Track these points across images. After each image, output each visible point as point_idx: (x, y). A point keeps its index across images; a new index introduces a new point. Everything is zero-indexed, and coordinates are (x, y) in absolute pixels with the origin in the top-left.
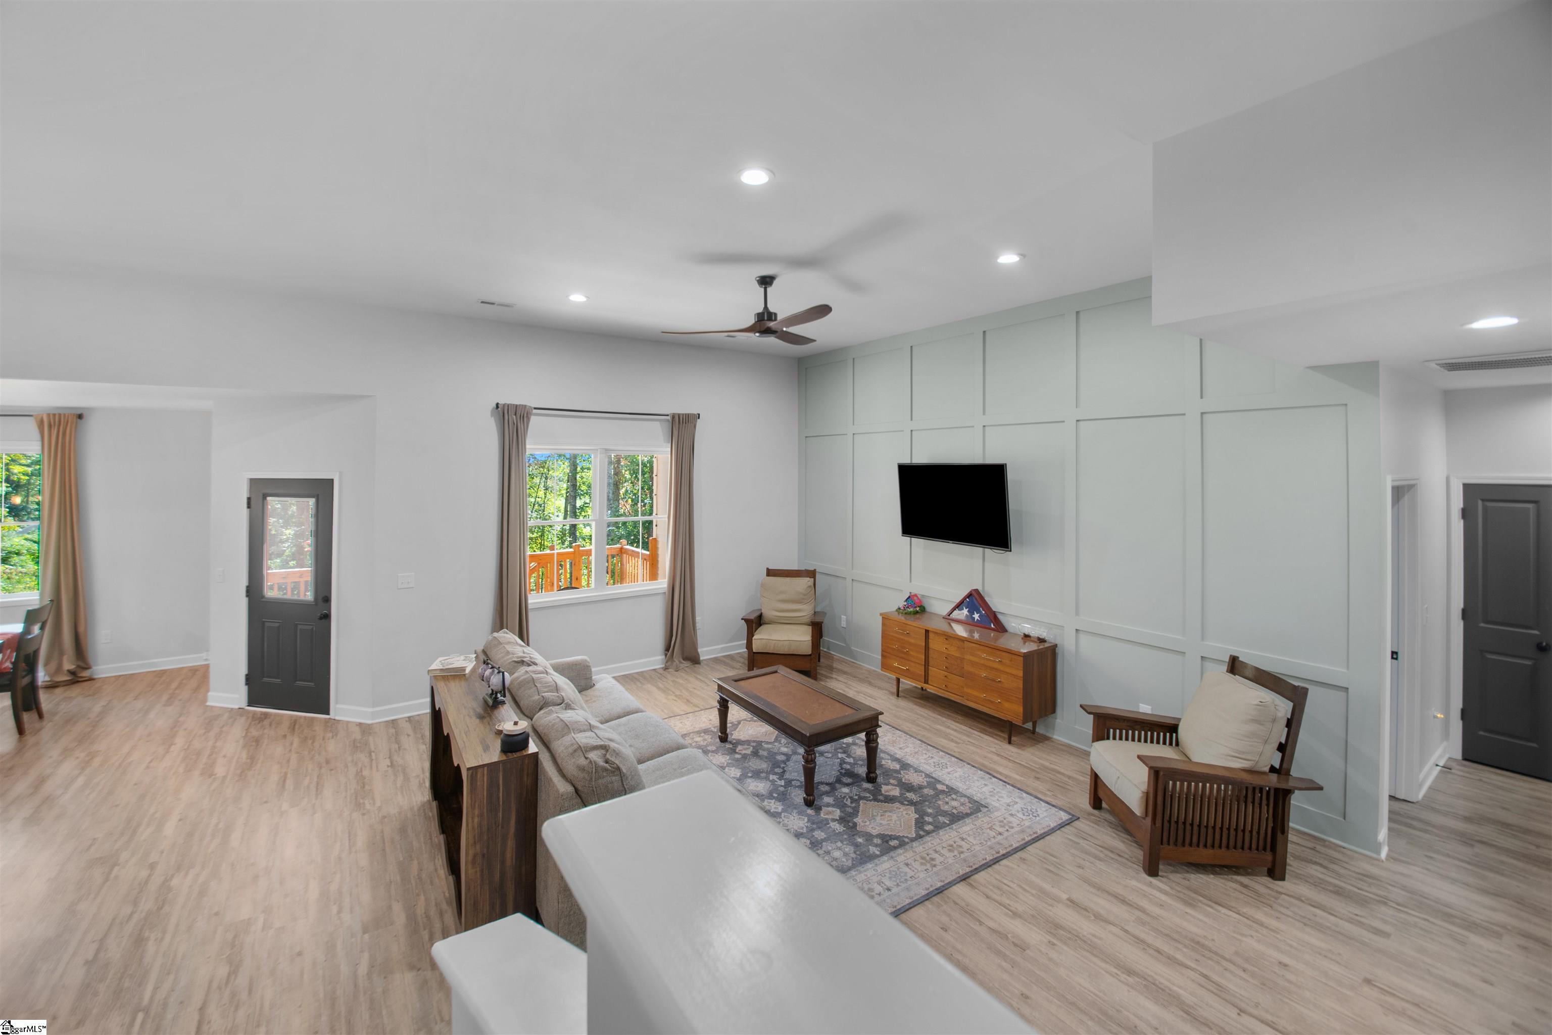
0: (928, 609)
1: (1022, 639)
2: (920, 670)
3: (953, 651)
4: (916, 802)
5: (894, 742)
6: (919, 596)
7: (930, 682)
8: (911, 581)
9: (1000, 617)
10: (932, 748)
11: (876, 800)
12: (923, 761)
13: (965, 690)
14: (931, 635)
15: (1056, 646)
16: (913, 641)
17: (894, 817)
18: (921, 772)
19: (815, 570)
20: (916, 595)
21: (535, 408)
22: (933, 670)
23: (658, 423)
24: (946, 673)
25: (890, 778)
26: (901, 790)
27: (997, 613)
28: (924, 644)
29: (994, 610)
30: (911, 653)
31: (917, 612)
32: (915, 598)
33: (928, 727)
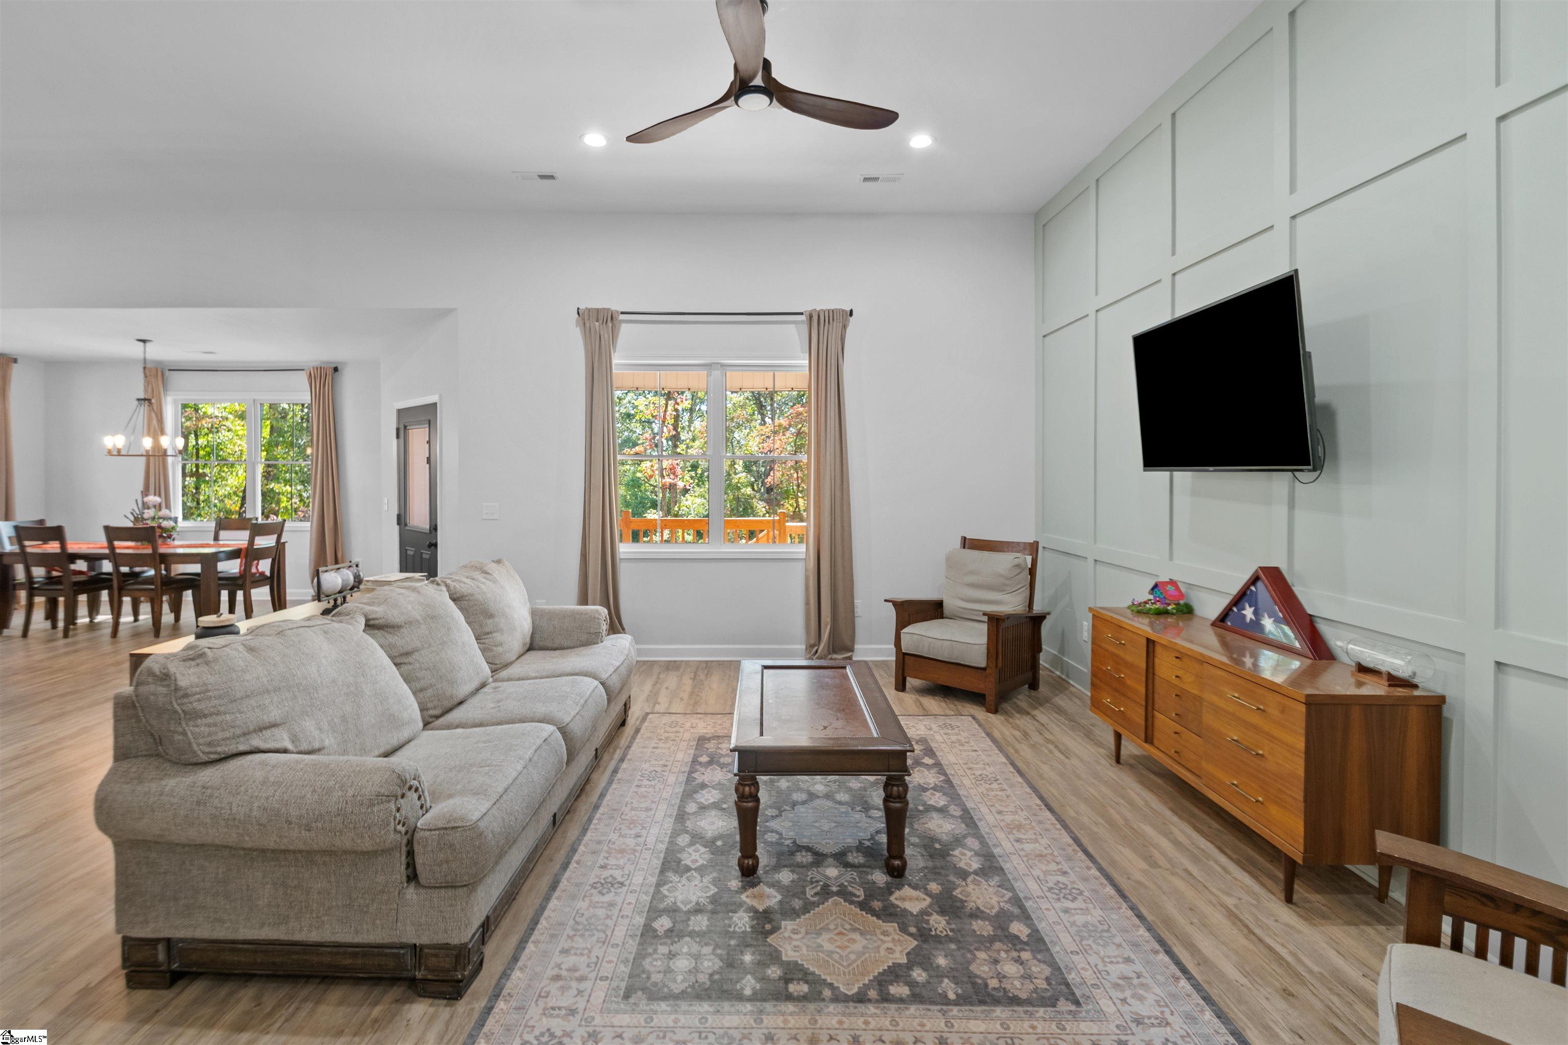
0: (1199, 610)
1: (1353, 674)
2: (1138, 716)
3: (1189, 684)
4: (937, 936)
5: (1019, 827)
6: (1181, 586)
7: (1156, 742)
8: (1171, 557)
9: (1324, 629)
10: (1084, 857)
11: (864, 906)
12: (1037, 872)
13: (1204, 764)
14: (1159, 650)
15: (1442, 699)
16: (1129, 658)
17: (860, 942)
18: (1012, 889)
19: (1036, 543)
20: (1172, 582)
21: (622, 313)
22: (1160, 719)
23: (792, 327)
24: (1179, 728)
25: (934, 880)
26: (930, 906)
27: (1317, 619)
28: (1144, 665)
29: (1310, 611)
30: (1128, 682)
31: (1166, 613)
32: (1170, 588)
33: (1121, 822)
